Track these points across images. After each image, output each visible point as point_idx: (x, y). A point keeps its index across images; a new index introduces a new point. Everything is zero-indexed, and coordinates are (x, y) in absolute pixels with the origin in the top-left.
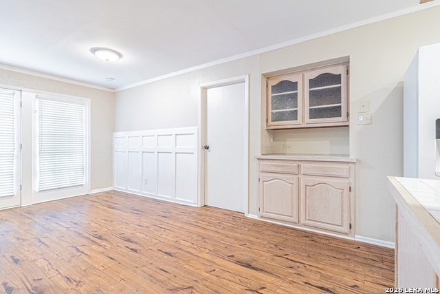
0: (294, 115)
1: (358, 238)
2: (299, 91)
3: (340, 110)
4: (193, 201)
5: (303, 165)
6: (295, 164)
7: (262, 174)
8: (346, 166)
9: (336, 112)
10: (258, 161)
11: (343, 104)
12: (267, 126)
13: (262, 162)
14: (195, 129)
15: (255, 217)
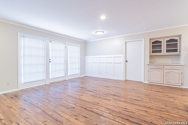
0: (160, 51)
1: (184, 87)
2: (162, 44)
3: (177, 50)
4: (122, 78)
5: (165, 66)
6: (162, 66)
7: (150, 69)
8: (181, 67)
9: (176, 51)
10: (148, 65)
11: (178, 48)
12: (150, 54)
13: (150, 66)
14: (123, 55)
15: (147, 83)
